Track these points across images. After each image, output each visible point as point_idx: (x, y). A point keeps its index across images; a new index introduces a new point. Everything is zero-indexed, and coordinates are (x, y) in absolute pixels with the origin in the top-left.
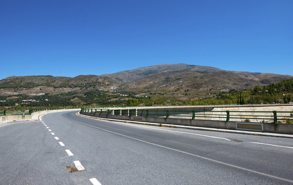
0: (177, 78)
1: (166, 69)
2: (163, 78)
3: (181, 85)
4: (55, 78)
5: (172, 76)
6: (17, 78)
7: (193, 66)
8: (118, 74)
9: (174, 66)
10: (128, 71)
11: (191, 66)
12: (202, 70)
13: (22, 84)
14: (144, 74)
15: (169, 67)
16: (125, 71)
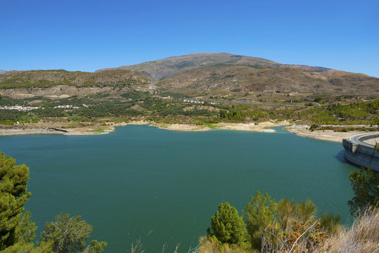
0: (227, 74)
1: (205, 61)
2: (208, 74)
3: (238, 86)
4: (73, 73)
5: (220, 72)
6: (23, 73)
7: (239, 57)
8: (142, 65)
9: (214, 56)
10: (155, 62)
11: (236, 56)
12: (253, 63)
13: (32, 82)
14: (176, 66)
15: (208, 58)
16: (152, 62)
